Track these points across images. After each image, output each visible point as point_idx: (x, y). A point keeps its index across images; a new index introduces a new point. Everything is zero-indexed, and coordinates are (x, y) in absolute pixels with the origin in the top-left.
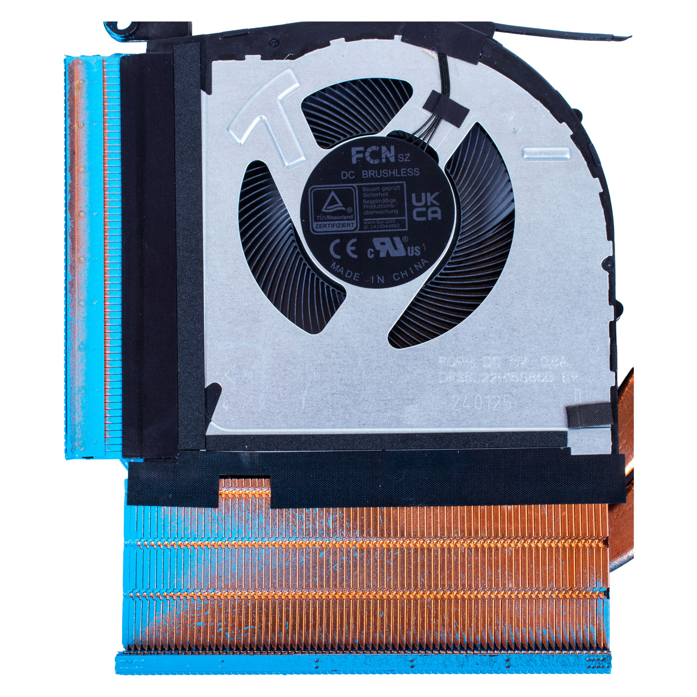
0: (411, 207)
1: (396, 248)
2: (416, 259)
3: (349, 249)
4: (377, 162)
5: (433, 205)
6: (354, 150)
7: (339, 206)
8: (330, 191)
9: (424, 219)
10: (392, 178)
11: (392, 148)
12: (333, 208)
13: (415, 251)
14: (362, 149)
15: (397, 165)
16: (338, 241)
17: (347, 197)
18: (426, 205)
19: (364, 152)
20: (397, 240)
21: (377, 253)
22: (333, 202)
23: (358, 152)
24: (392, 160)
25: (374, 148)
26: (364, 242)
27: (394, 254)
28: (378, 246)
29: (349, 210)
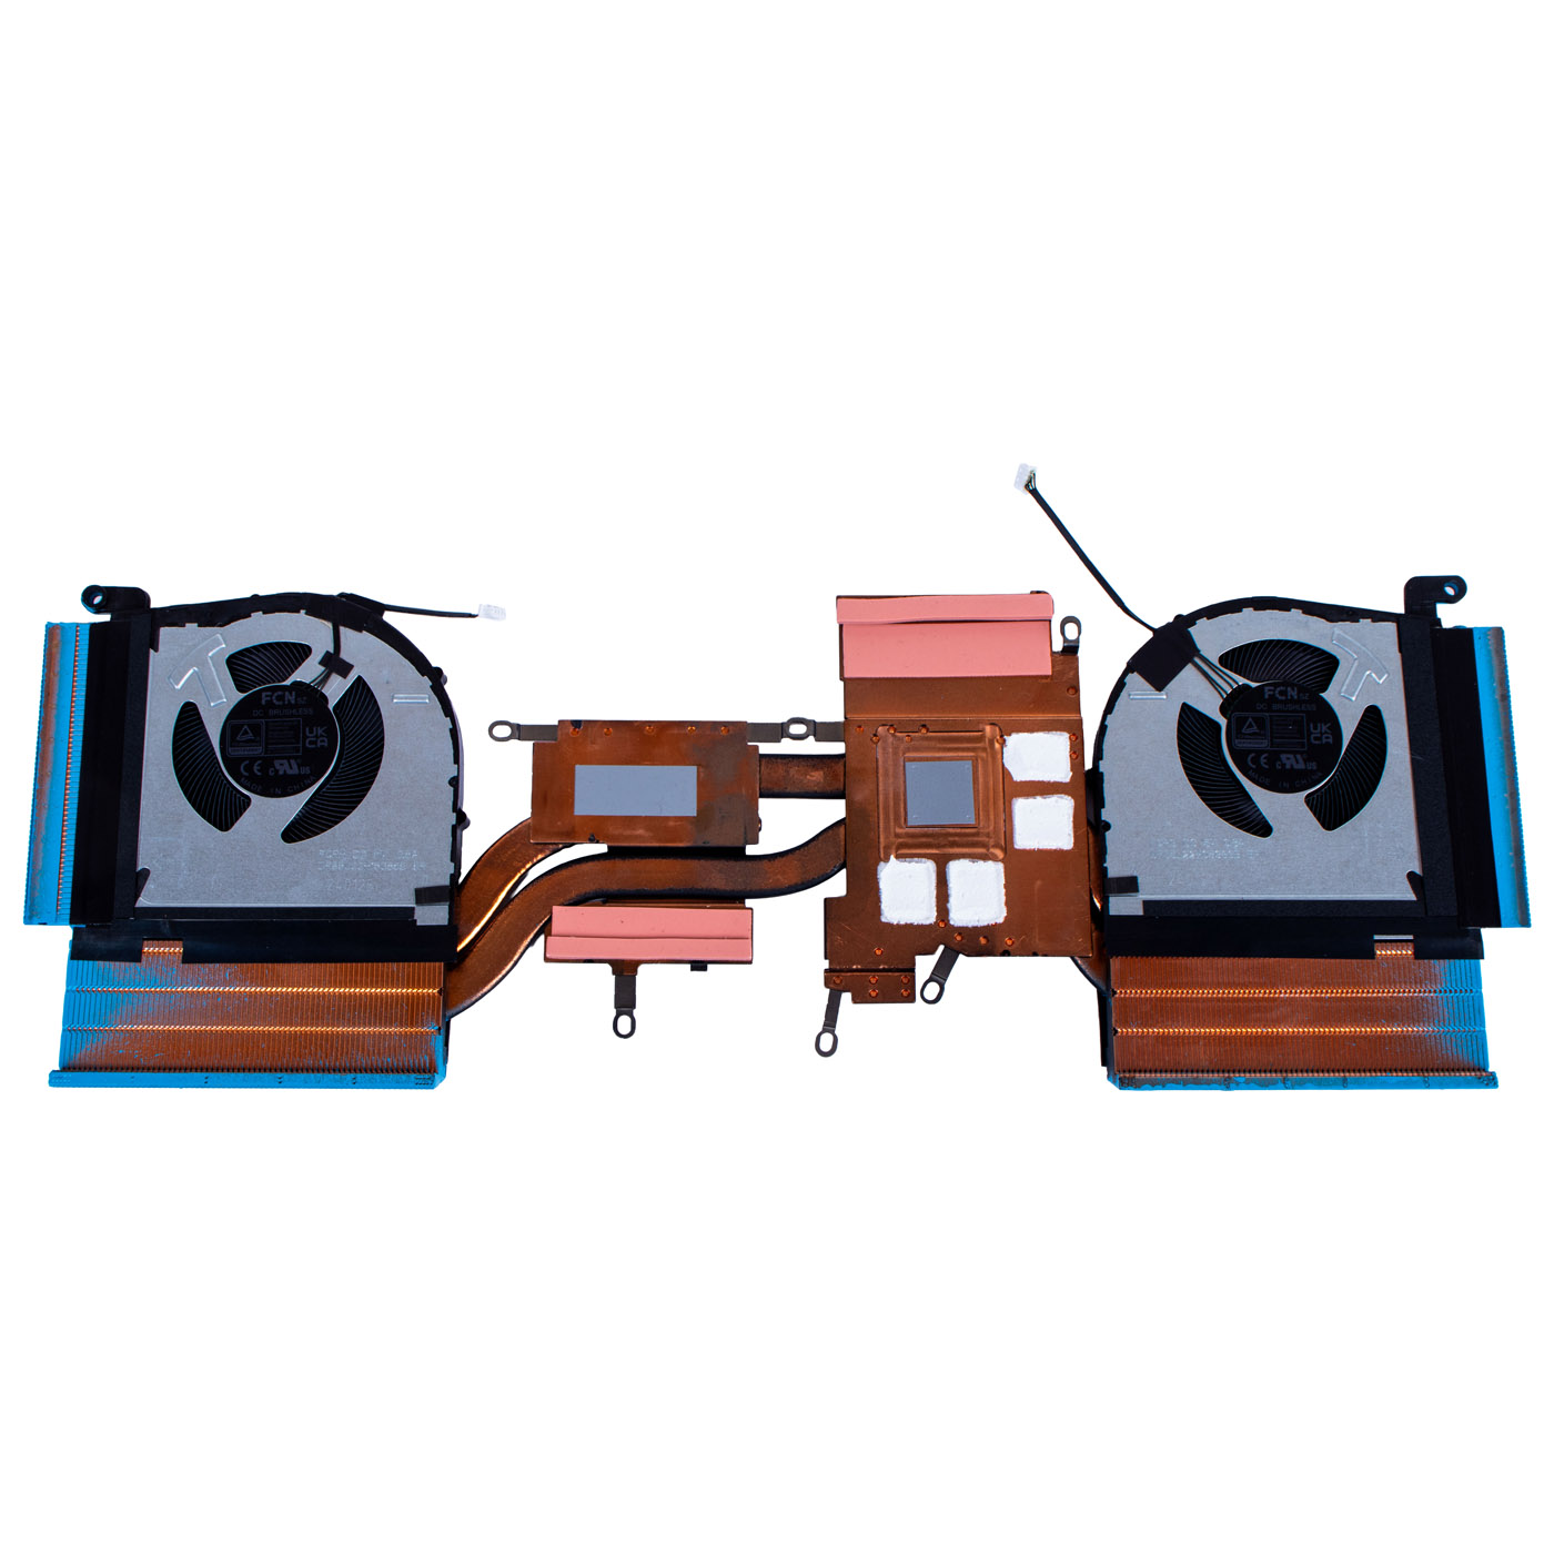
0: (305, 737)
1: (291, 768)
2: (306, 776)
3: (256, 768)
4: (281, 703)
5: (322, 736)
6: (264, 694)
7: (250, 735)
8: (243, 725)
9: (313, 746)
10: (292, 716)
11: (294, 693)
12: (245, 738)
13: (306, 770)
14: (269, 693)
15: (296, 706)
16: (247, 762)
17: (255, 729)
18: (316, 736)
19: (271, 696)
20: (292, 761)
21: (277, 771)
22: (246, 732)
23: (267, 696)
24: (293, 702)
25: (280, 693)
26: (267, 763)
27: (290, 772)
28: (278, 767)
29: (258, 738)
